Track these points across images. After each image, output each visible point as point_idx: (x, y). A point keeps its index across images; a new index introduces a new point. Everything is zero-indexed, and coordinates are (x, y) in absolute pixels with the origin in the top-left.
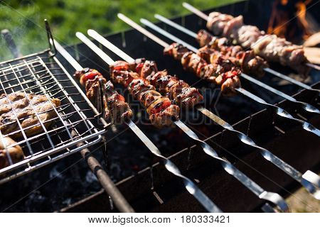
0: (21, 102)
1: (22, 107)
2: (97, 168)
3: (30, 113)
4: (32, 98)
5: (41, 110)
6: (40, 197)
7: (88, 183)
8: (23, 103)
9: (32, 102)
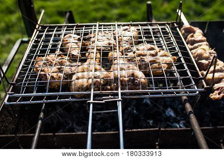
0: (152, 52)
1: (153, 55)
2: (191, 112)
3: (157, 61)
4: (160, 51)
5: (164, 61)
6: (135, 112)
7: (166, 115)
8: (154, 53)
9: (159, 54)
